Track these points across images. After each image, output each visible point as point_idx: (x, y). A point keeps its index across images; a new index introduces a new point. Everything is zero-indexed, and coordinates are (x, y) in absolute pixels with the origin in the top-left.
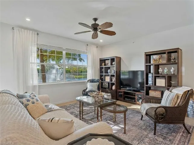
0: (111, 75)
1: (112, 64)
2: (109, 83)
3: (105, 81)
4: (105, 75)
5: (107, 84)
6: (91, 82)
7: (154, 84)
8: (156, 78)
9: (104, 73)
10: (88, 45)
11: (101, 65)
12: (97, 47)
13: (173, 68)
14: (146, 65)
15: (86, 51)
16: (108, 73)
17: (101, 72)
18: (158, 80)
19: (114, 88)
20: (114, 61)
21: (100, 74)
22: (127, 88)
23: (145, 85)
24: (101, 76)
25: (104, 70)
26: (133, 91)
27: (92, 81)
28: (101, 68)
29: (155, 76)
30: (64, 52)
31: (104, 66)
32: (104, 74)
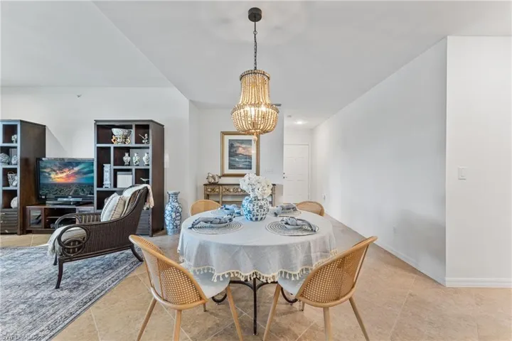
0: (4, 169)
7: (112, 185)
8: (118, 173)
13: (146, 155)
14: (98, 147)
18: (120, 177)
19: (15, 203)
20: (16, 133)
22: (59, 200)
23: (96, 189)
29: (114, 169)
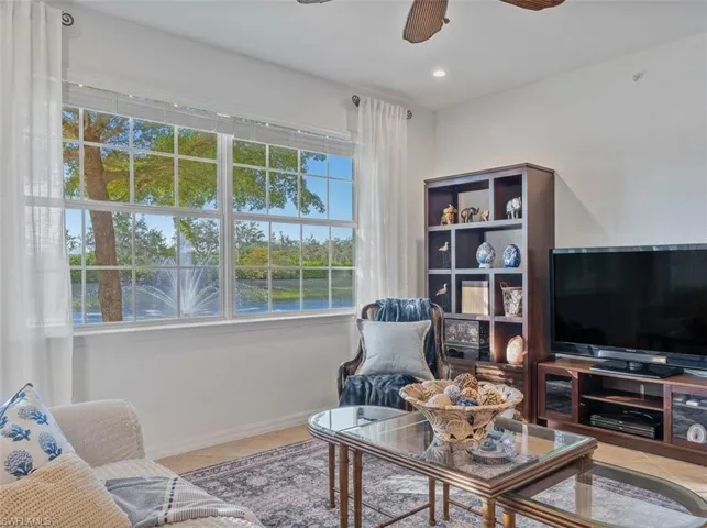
0: (496, 275)
1: (501, 213)
2: (484, 326)
3: (459, 310)
4: (460, 278)
5: (474, 332)
6: (381, 318)
9: (453, 263)
10: (357, 104)
11: (434, 216)
12: (410, 115)
15: (349, 135)
16: (477, 266)
17: (436, 259)
19: (515, 351)
21: (425, 271)
22: (601, 353)
24: (435, 282)
25: (451, 248)
26: (637, 372)
27: (390, 312)
28: (435, 239)
30: (225, 141)
31: (452, 228)
32: (454, 272)
